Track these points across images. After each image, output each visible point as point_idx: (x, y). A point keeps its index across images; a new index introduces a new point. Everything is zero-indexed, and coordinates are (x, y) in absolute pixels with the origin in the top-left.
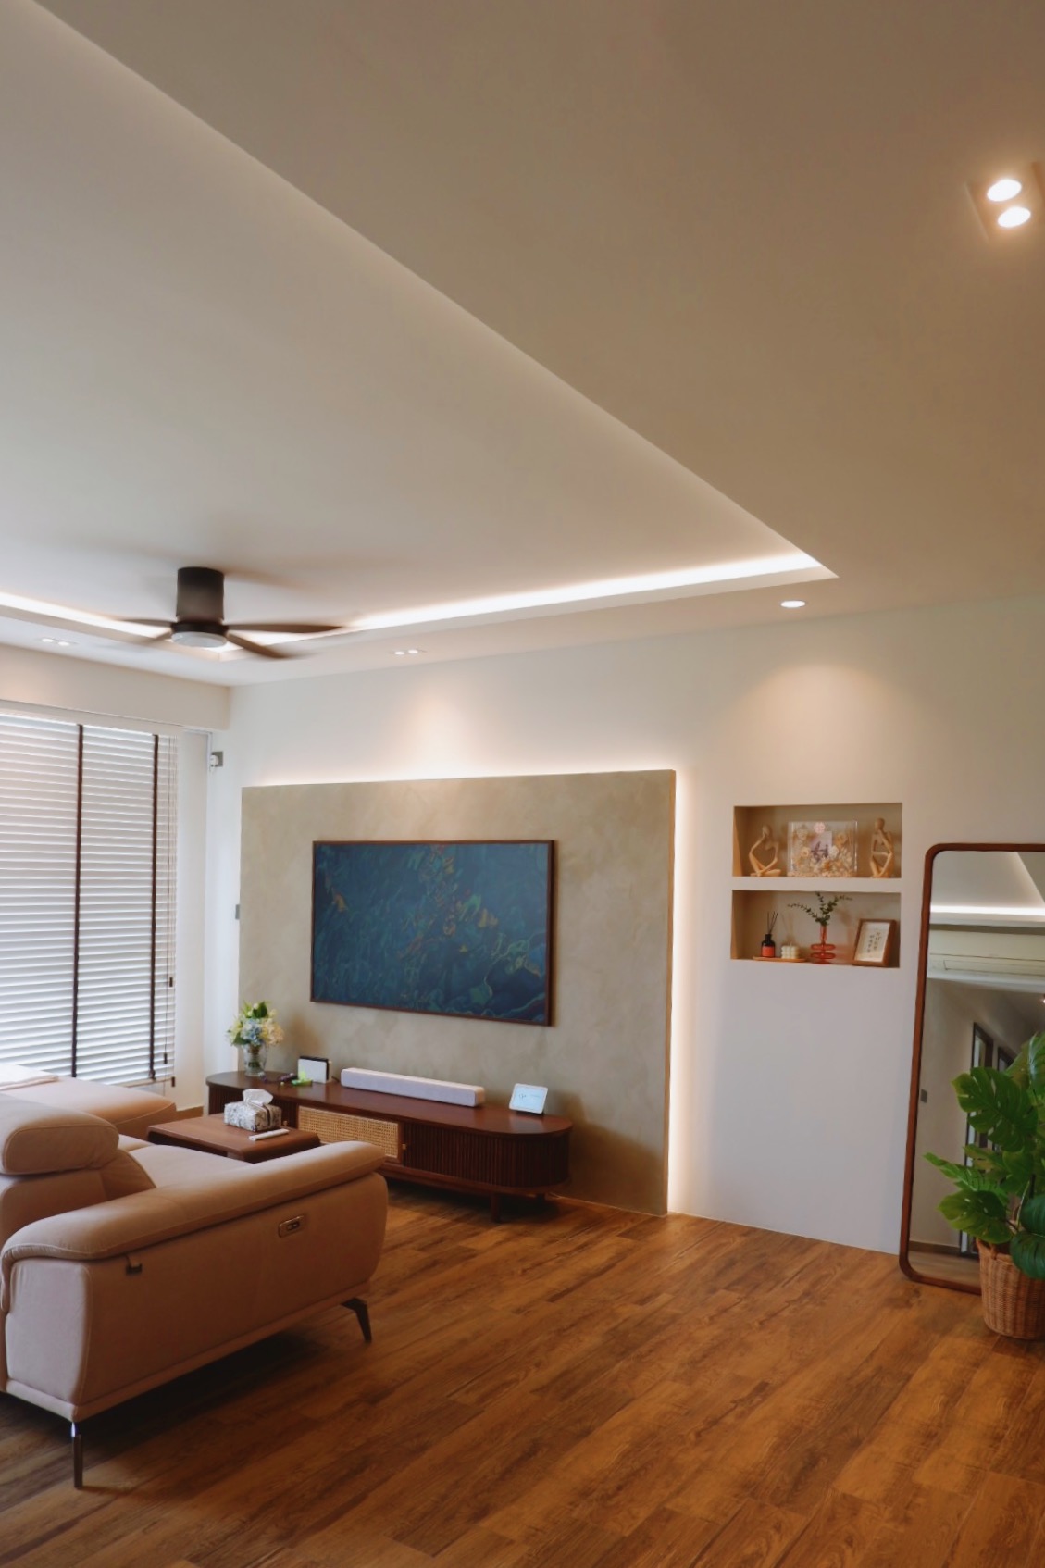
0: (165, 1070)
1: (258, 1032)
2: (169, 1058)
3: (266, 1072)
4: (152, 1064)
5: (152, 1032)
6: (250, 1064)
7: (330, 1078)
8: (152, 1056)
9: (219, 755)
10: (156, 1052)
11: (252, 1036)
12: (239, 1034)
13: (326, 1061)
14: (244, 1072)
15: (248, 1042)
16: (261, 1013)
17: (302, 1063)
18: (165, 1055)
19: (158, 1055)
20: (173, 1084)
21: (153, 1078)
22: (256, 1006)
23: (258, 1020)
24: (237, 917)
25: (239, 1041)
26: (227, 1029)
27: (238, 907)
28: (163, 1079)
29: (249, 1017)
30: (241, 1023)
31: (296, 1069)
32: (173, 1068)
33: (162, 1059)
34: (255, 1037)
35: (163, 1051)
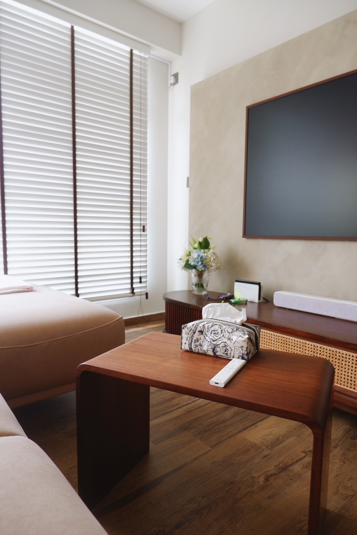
0: (141, 287)
1: (202, 259)
2: (143, 280)
3: (208, 292)
4: (132, 283)
5: (132, 262)
6: (196, 285)
7: (262, 298)
8: (132, 278)
9: (176, 76)
10: (134, 275)
11: (198, 262)
12: (188, 261)
13: (259, 284)
14: (193, 291)
15: (195, 267)
16: (205, 245)
17: (237, 285)
18: (140, 278)
19: (136, 277)
20: (147, 298)
21: (133, 292)
22: (201, 240)
23: (202, 250)
24: (188, 186)
25: (188, 266)
26: (179, 258)
27: (188, 178)
28: (140, 294)
29: (195, 248)
30: (190, 252)
31: (232, 290)
32: (146, 287)
33: (139, 280)
34: (200, 263)
35: (139, 275)
